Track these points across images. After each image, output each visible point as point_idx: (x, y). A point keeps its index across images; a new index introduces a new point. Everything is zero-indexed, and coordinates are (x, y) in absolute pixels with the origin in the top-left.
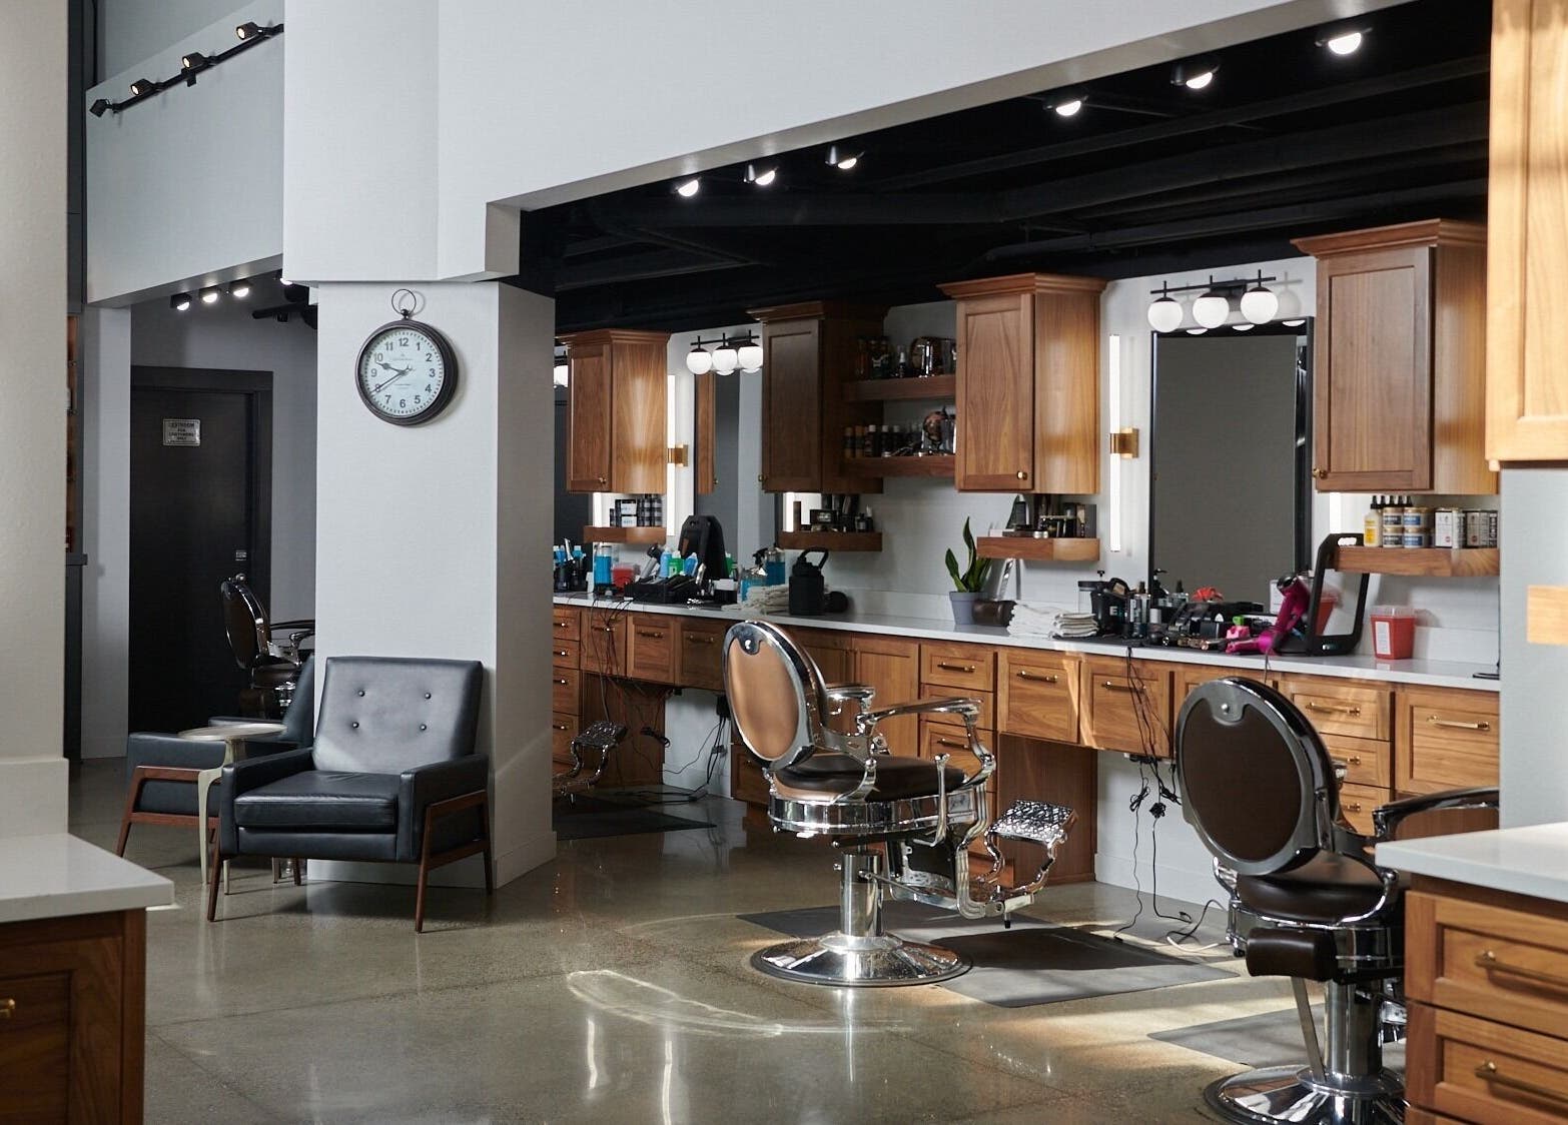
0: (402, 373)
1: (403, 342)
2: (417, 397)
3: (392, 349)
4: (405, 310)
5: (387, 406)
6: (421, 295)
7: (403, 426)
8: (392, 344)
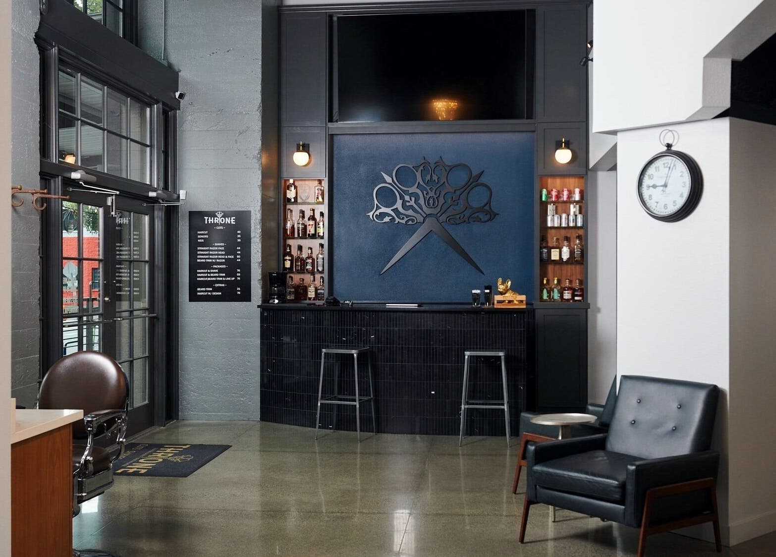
0: (665, 186)
1: (666, 165)
2: (674, 202)
3: (659, 170)
4: (668, 144)
5: (656, 209)
6: (676, 132)
7: (666, 221)
8: (659, 167)
